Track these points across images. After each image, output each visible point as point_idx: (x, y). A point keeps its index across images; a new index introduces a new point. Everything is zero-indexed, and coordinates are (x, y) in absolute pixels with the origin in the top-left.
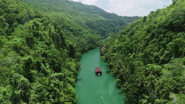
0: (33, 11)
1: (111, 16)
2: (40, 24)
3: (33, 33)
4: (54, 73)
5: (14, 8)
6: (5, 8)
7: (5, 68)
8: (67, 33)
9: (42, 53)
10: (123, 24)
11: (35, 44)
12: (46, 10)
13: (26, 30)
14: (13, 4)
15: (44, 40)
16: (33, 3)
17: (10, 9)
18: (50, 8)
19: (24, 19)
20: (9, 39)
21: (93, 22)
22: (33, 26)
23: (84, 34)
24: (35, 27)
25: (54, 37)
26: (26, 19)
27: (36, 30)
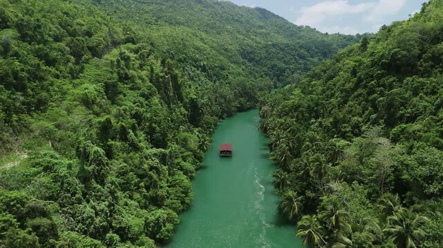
0: (119, 30)
1: (302, 34)
2: (132, 56)
3: (119, 73)
4: (152, 148)
5: (83, 25)
6: (68, 25)
7: (69, 133)
8: (192, 74)
9: (133, 112)
10: (330, 52)
11: (121, 96)
12: (149, 23)
13: (105, 68)
14: (82, 17)
15: (139, 89)
16: (122, 7)
17: (77, 27)
18: (160, 18)
19: (102, 46)
20: (75, 86)
21: (255, 49)
22: (118, 61)
23: (230, 77)
24: (123, 62)
25: (158, 82)
26: (107, 46)
27: (123, 69)
